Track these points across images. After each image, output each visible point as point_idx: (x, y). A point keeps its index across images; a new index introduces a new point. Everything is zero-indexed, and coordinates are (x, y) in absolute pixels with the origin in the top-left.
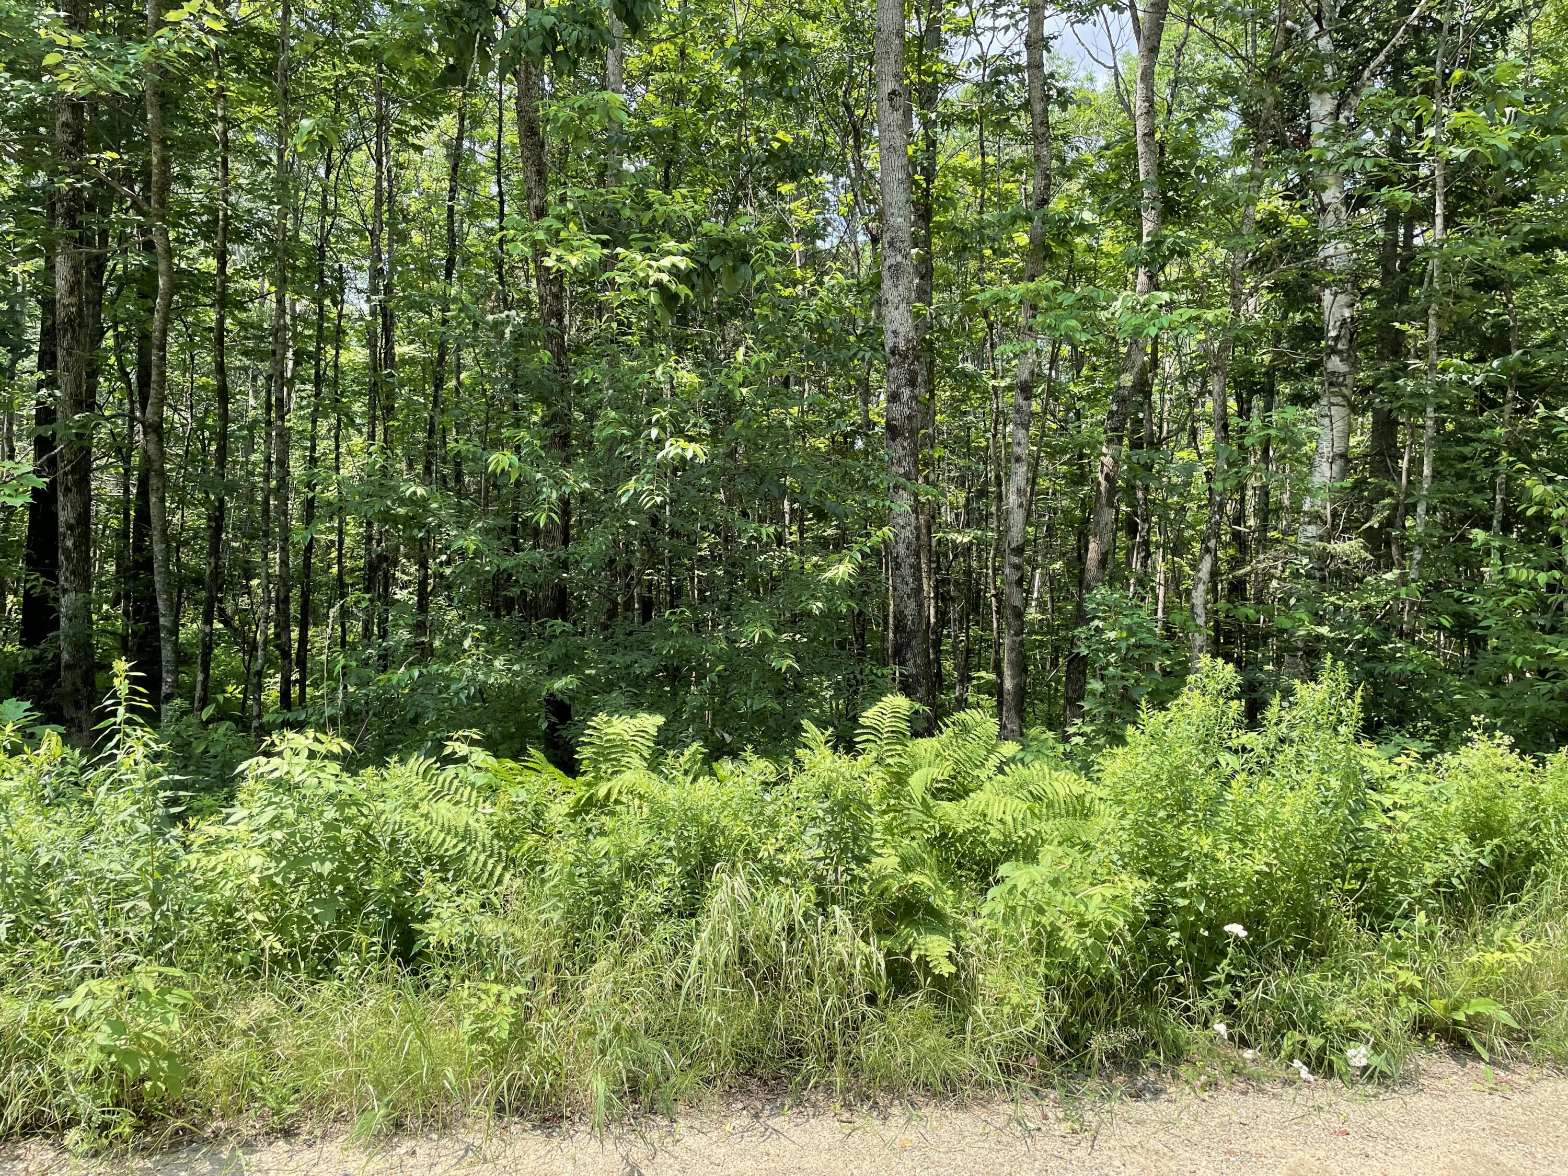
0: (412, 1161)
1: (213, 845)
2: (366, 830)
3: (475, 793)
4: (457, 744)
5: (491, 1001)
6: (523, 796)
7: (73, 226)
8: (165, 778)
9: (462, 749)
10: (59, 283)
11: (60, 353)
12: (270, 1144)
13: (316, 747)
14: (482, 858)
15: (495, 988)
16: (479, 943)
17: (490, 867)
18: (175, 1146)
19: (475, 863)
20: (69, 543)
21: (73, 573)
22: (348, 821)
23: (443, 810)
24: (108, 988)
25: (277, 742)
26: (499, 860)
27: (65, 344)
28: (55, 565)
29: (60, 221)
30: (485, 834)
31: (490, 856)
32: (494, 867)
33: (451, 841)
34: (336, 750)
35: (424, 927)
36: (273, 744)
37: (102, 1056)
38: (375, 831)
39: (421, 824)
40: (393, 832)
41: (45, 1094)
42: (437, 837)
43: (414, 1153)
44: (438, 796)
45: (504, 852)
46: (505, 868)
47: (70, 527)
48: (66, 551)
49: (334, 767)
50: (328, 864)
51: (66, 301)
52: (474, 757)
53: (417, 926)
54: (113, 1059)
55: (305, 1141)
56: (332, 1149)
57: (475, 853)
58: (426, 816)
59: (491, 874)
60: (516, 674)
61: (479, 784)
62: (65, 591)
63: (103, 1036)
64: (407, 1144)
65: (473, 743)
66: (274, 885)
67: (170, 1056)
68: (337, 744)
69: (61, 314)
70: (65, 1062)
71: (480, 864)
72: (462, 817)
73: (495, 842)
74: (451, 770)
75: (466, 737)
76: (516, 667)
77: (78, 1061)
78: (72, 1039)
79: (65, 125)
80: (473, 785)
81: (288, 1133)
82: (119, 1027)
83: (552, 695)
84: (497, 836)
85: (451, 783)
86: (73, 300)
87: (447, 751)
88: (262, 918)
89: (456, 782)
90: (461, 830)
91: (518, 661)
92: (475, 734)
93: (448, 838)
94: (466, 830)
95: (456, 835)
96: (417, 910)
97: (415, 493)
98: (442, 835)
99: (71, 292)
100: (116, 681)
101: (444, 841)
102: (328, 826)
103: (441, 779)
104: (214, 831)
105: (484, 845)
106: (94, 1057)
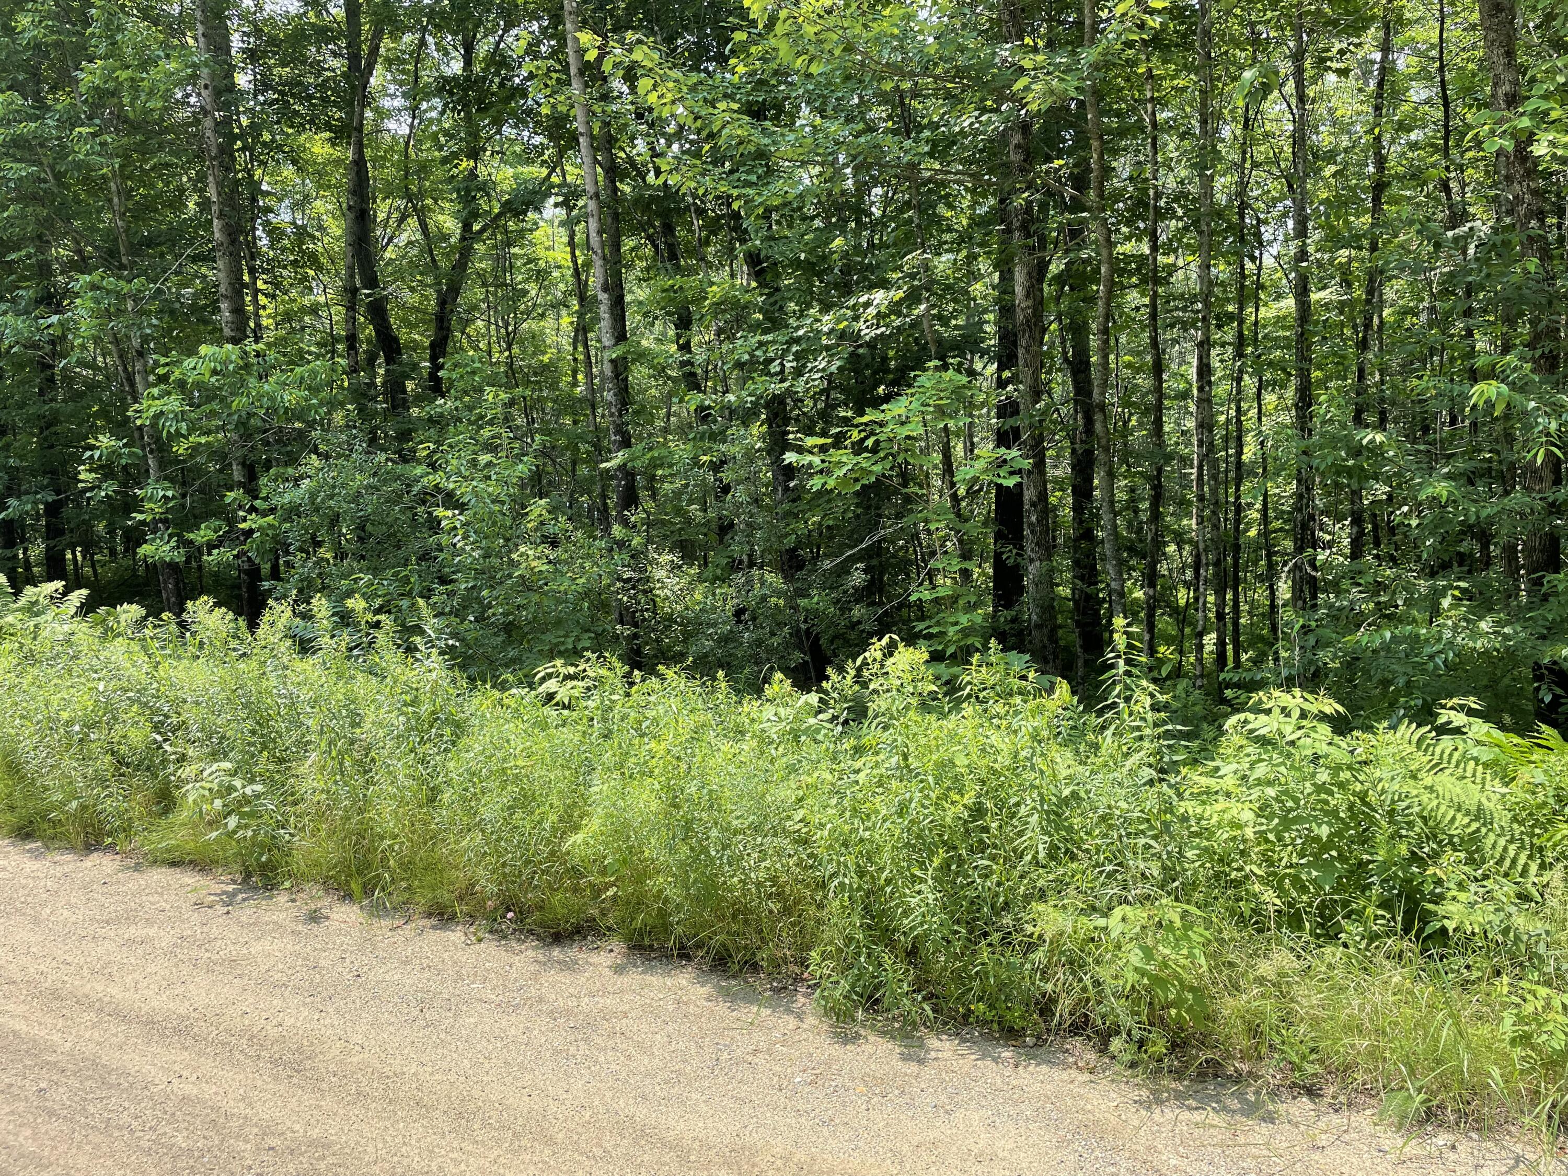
0: (1452, 1156)
1: (1205, 796)
2: (1363, 796)
3: (1480, 768)
4: (1453, 713)
5: (1540, 1004)
6: (1540, 778)
7: (1028, 235)
8: (1170, 727)
9: (1459, 719)
10: (1018, 290)
11: (1021, 352)
12: (1294, 1098)
13: (1306, 706)
14: (1502, 842)
15: (1543, 991)
16: (1517, 938)
17: (1512, 853)
18: (1202, 1076)
19: (1494, 846)
20: (1033, 519)
21: (1037, 544)
22: (1342, 786)
23: (1446, 782)
24: (1138, 915)
25: (1265, 699)
26: (1522, 847)
27: (1024, 343)
28: (1022, 537)
29: (1017, 234)
30: (1503, 818)
31: (1511, 841)
32: (1517, 854)
33: (1461, 820)
34: (1328, 710)
35: (1440, 910)
36: (1260, 701)
37: (1137, 977)
38: (1372, 798)
39: (1425, 798)
40: (1393, 802)
41: (1088, 1000)
42: (1446, 813)
43: (1453, 1147)
44: (1437, 768)
45: (1527, 839)
46: (1530, 857)
47: (1033, 504)
48: (1030, 525)
49: (1325, 730)
50: (1324, 827)
51: (1023, 305)
52: (1475, 728)
53: (1430, 906)
54: (1146, 981)
55: (1331, 1105)
56: (1363, 1120)
57: (1492, 837)
58: (1431, 789)
59: (1514, 861)
60: (1506, 637)
61: (1484, 759)
62: (1032, 561)
63: (1135, 957)
64: (1443, 1139)
65: (1471, 712)
66: (1267, 841)
67: (1192, 989)
68: (1330, 706)
69: (1020, 317)
70: (1103, 973)
71: (1500, 849)
72: (1472, 796)
73: (1515, 826)
74: (1447, 742)
75: (1462, 707)
76: (1507, 630)
77: (1116, 977)
78: (1109, 956)
79: (1018, 146)
80: (1476, 760)
81: (1312, 1092)
82: (1148, 954)
83: (1555, 663)
84: (1515, 819)
85: (1451, 755)
86: (1030, 303)
87: (1441, 720)
88: (1259, 872)
89: (1456, 755)
90: (1473, 809)
91: (1508, 623)
92: (1472, 702)
93: (1459, 816)
94: (1479, 810)
95: (1468, 813)
96: (1428, 888)
97: (1372, 441)
98: (1451, 813)
99: (1027, 296)
100: (1116, 636)
101: (1453, 819)
102: (1320, 788)
103: (1438, 750)
104: (1204, 781)
105: (1502, 827)
106: (1131, 977)
